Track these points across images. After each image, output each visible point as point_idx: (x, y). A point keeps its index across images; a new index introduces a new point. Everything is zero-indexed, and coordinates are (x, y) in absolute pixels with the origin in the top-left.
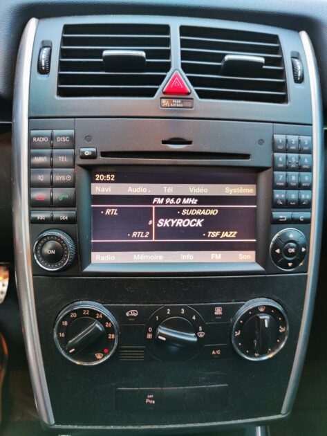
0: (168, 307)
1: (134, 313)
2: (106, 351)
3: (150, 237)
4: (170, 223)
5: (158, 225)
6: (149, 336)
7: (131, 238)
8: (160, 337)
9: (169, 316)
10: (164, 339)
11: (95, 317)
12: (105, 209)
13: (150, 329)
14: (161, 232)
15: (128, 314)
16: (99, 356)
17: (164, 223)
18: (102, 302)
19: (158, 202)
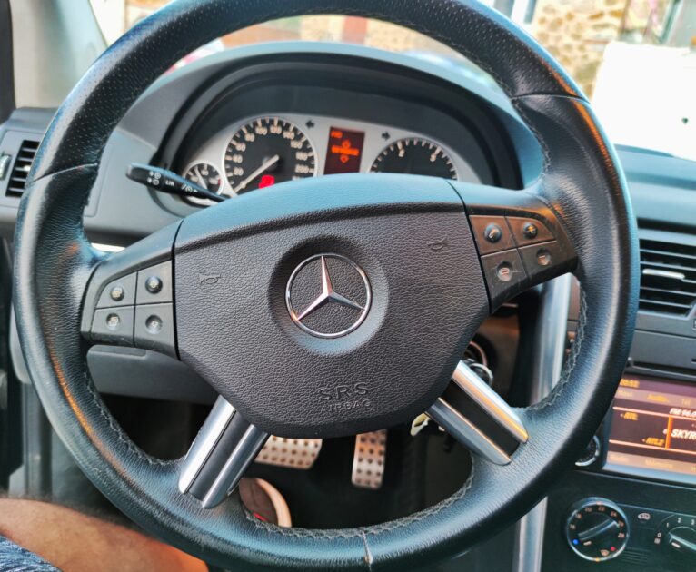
0: (679, 516)
1: (646, 517)
2: (613, 549)
3: (664, 445)
4: (684, 435)
5: (672, 435)
6: (657, 541)
7: (645, 443)
8: (674, 544)
9: (679, 525)
10: (678, 546)
11: (609, 514)
12: (624, 412)
13: (659, 535)
14: (676, 442)
15: (640, 517)
16: (604, 553)
17: (678, 433)
18: (616, 501)
19: (675, 412)
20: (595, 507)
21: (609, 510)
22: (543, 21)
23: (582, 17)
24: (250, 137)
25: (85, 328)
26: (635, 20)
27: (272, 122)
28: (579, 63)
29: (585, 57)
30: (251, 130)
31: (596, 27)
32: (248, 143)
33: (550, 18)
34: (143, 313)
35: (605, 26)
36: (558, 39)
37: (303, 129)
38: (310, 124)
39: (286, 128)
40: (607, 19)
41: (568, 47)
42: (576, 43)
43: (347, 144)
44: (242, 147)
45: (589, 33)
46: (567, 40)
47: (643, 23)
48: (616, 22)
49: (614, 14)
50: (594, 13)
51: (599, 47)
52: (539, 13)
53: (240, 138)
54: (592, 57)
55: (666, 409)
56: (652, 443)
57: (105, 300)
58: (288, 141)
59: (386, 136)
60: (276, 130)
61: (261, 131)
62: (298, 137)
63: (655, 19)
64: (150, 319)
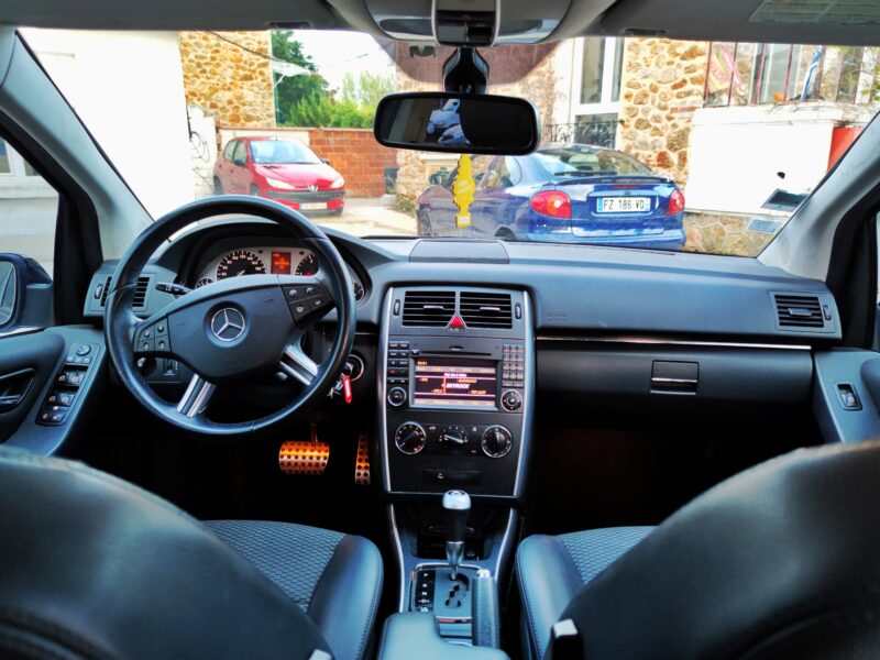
0: (450, 426)
1: (434, 428)
2: (419, 447)
3: (443, 393)
4: (453, 386)
5: (447, 387)
6: (441, 439)
7: (433, 393)
9: (450, 430)
11: (415, 429)
12: (422, 378)
13: (441, 436)
14: (448, 390)
15: (430, 429)
16: (416, 450)
17: (450, 386)
18: (419, 422)
19: (447, 376)
20: (408, 426)
21: (415, 426)
22: (628, 97)
23: (665, 88)
24: (229, 262)
25: (135, 350)
26: (716, 85)
27: (240, 253)
28: (669, 132)
29: (674, 126)
30: (230, 258)
31: (679, 96)
32: (229, 265)
33: (635, 92)
34: (157, 341)
35: (689, 94)
36: (645, 112)
37: (257, 255)
38: (260, 252)
39: (248, 255)
40: (689, 87)
41: (657, 119)
42: (664, 114)
43: (282, 259)
44: (225, 268)
45: (674, 102)
46: (656, 112)
47: (726, 85)
48: (701, 88)
49: (694, 81)
50: (677, 82)
51: (687, 114)
52: (624, 90)
53: (225, 263)
54: (682, 125)
55: (442, 374)
56: (437, 392)
57: (142, 338)
58: (250, 261)
59: (302, 253)
60: (243, 257)
61: (235, 258)
62: (255, 259)
63: (737, 80)
64: (161, 342)
